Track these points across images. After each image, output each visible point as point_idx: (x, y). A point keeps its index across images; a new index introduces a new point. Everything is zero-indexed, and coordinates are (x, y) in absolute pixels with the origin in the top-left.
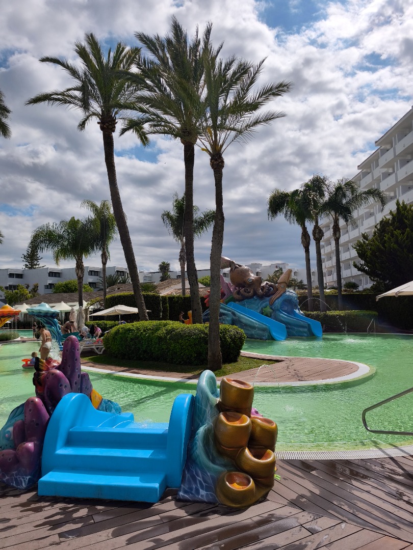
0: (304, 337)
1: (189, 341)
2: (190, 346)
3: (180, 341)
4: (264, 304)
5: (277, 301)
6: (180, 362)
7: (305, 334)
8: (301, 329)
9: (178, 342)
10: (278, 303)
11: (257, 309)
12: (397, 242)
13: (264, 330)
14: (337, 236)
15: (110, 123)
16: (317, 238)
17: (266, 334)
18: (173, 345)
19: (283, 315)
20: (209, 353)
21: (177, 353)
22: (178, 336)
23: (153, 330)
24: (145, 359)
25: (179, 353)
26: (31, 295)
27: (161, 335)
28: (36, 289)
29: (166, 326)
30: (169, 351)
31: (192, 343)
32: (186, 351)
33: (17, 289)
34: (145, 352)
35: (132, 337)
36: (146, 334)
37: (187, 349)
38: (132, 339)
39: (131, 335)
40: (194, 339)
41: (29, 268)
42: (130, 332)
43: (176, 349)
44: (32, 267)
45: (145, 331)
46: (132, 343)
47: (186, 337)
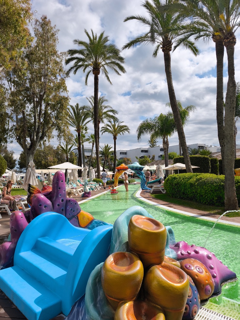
1: (211, 187)
2: (212, 191)
3: (204, 187)
6: (206, 203)
9: (203, 188)
15: (168, 46)
18: (199, 190)
20: (226, 198)
21: (202, 196)
22: (203, 184)
23: (188, 178)
24: (184, 198)
25: (204, 196)
26: (151, 161)
27: (192, 182)
28: (153, 158)
29: (197, 176)
30: (197, 194)
31: (214, 189)
32: (209, 195)
33: (144, 158)
34: (184, 193)
35: (176, 183)
36: (184, 181)
37: (210, 193)
38: (176, 184)
39: (175, 182)
40: (215, 186)
41: (152, 147)
42: (175, 180)
43: (202, 193)
44: (153, 147)
45: (183, 179)
46: (176, 187)
47: (209, 184)
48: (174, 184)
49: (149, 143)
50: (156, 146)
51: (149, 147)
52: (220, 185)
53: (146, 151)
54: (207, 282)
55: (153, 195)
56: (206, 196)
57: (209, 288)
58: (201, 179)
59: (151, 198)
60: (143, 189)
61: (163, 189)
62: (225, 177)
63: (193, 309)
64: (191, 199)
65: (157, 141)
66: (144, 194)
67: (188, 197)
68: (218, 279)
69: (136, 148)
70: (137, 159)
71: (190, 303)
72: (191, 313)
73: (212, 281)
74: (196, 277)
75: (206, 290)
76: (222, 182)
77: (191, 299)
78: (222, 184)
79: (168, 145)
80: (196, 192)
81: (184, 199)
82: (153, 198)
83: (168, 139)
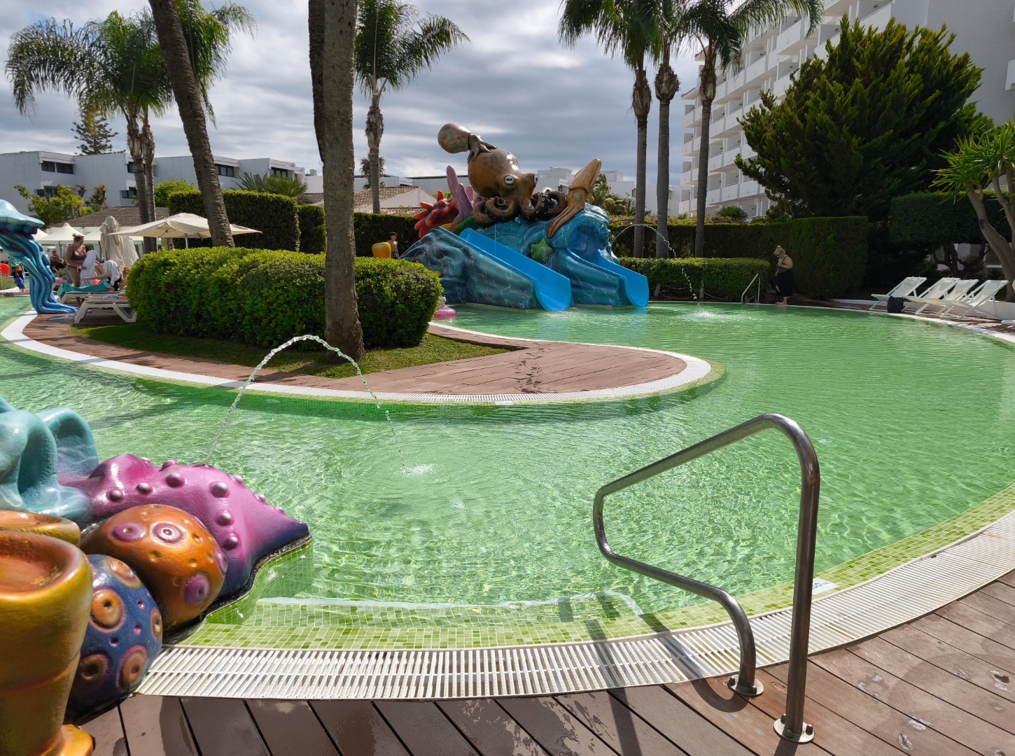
0: (609, 307)
1: (286, 291)
4: (536, 235)
5: (562, 229)
7: (611, 301)
8: (604, 290)
10: (565, 233)
11: (520, 245)
12: (830, 111)
13: (523, 288)
14: (709, 94)
16: (663, 95)
17: (527, 297)
18: (249, 302)
19: (572, 260)
20: (329, 323)
21: (258, 321)
22: (259, 280)
23: (214, 264)
24: (200, 334)
25: (264, 322)
26: (89, 208)
27: (225, 275)
28: (99, 197)
29: (244, 257)
30: (244, 316)
31: (294, 296)
32: (280, 317)
33: (57, 195)
34: (198, 316)
35: (169, 280)
36: (198, 273)
37: (282, 311)
38: (169, 286)
39: (166, 276)
40: (297, 286)
41: (90, 153)
42: (165, 270)
43: (258, 310)
44: (96, 152)
45: (197, 266)
46: (169, 296)
47: (278, 281)
48: (162, 285)
49: (79, 136)
50: (107, 151)
51: (80, 152)
52: (314, 285)
53: (67, 168)
54: (194, 565)
55: (83, 332)
56: (270, 322)
57: (202, 581)
58: (254, 267)
59: (71, 341)
60: (40, 312)
61: (126, 305)
62: (328, 259)
63: (124, 663)
64: (225, 335)
65: (112, 133)
66: (43, 328)
67: (214, 330)
68: (244, 550)
69: (18, 151)
70: (25, 195)
71: (114, 645)
72: (118, 675)
73: (217, 559)
74: (153, 559)
75: (190, 592)
76: (320, 273)
77: (119, 632)
78: (321, 279)
79: (150, 146)
80: (239, 309)
81: (202, 337)
82: (79, 339)
83: (149, 124)
